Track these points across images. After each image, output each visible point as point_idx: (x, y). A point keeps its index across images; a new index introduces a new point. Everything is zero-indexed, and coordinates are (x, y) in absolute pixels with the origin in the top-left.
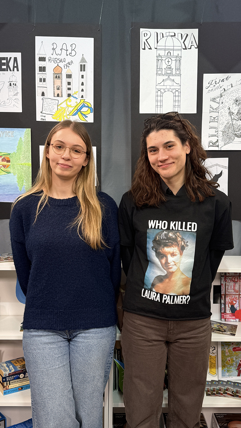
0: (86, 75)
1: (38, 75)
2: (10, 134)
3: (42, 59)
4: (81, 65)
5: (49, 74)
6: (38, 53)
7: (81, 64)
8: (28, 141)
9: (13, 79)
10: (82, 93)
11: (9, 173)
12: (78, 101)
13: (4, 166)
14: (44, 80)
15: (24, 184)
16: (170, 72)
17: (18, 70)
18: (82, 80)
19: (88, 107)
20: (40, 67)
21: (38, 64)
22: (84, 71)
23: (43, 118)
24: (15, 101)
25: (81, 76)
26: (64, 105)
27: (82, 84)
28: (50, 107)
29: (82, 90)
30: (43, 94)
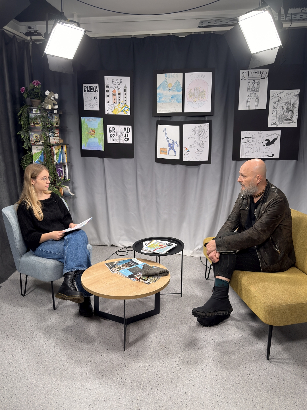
0: (127, 93)
1: (106, 94)
2: (95, 120)
3: (108, 87)
4: (125, 89)
5: (111, 93)
6: (106, 84)
8: (102, 123)
9: (96, 96)
10: (125, 102)
11: (95, 137)
12: (123, 105)
13: (93, 134)
14: (109, 96)
15: (101, 142)
17: (97, 92)
18: (125, 96)
19: (128, 108)
20: (107, 90)
21: (106, 89)
22: (126, 92)
23: (108, 113)
24: (97, 105)
25: (124, 94)
26: (117, 107)
27: (125, 98)
28: (111, 108)
29: (125, 100)
30: (108, 102)
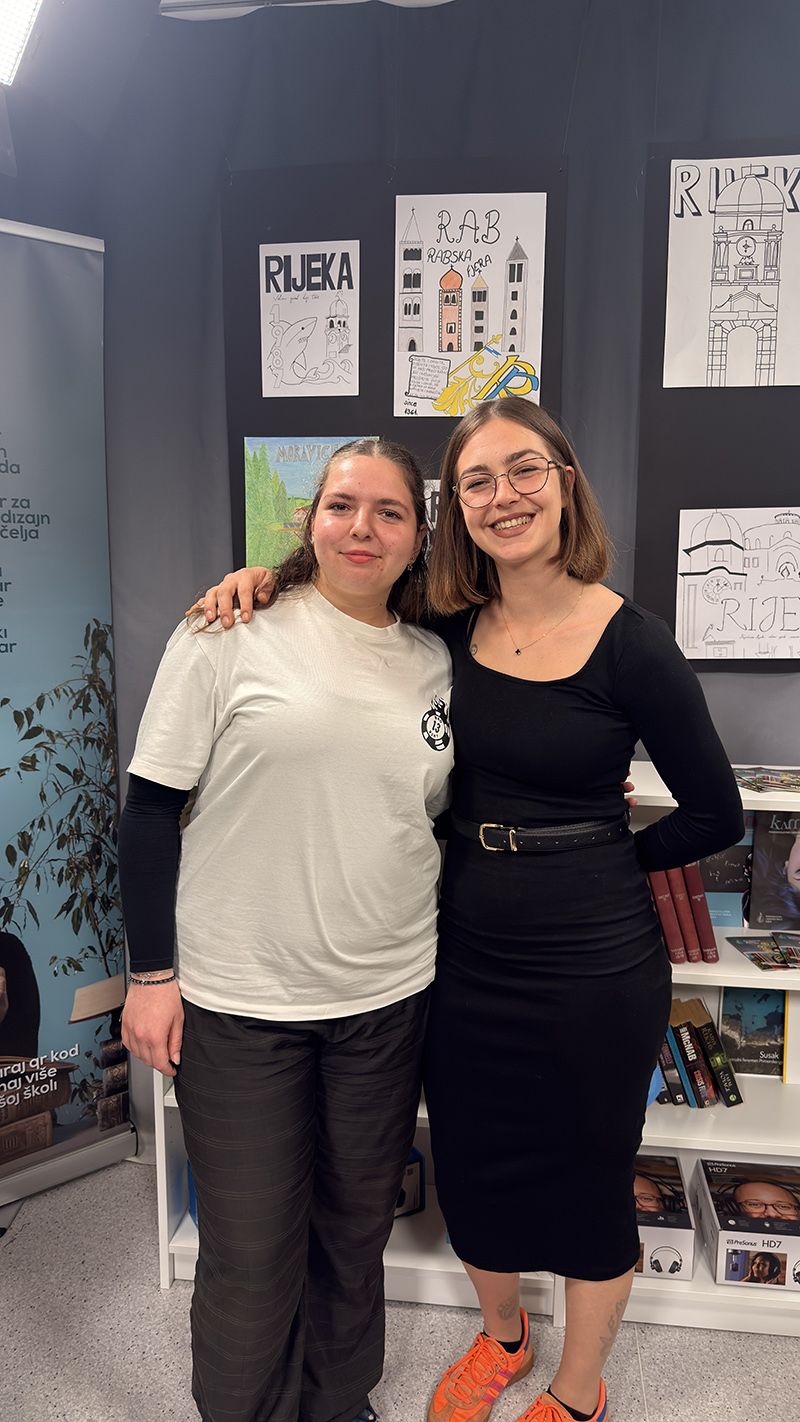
0: (525, 291)
1: (401, 297)
3: (413, 255)
5: (429, 295)
6: (403, 238)
7: (512, 262)
9: (338, 309)
10: (512, 340)
12: (502, 360)
14: (417, 309)
16: (749, 274)
17: (350, 286)
18: (514, 305)
19: (526, 374)
20: (406, 276)
21: (402, 267)
22: (519, 280)
23: (411, 408)
24: (343, 365)
25: (510, 296)
26: (464, 373)
27: (514, 315)
28: (430, 378)
29: (513, 332)
30: (412, 346)
